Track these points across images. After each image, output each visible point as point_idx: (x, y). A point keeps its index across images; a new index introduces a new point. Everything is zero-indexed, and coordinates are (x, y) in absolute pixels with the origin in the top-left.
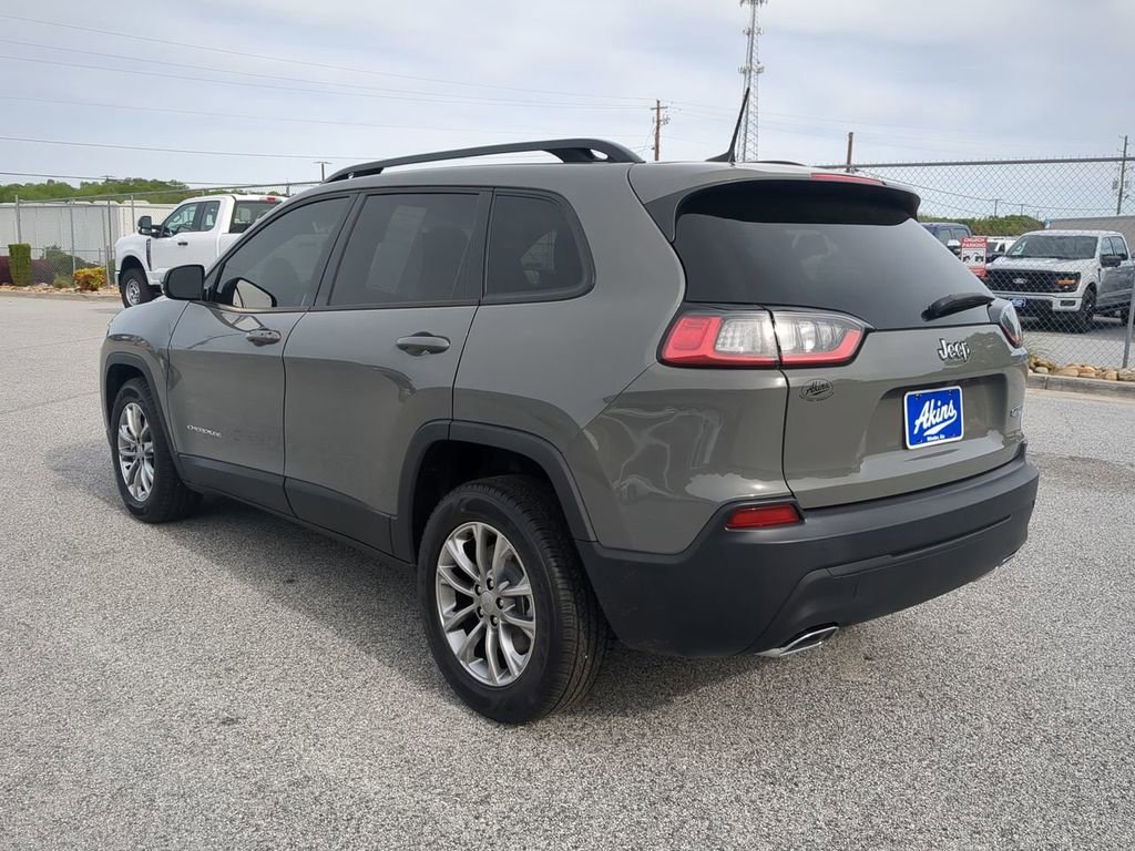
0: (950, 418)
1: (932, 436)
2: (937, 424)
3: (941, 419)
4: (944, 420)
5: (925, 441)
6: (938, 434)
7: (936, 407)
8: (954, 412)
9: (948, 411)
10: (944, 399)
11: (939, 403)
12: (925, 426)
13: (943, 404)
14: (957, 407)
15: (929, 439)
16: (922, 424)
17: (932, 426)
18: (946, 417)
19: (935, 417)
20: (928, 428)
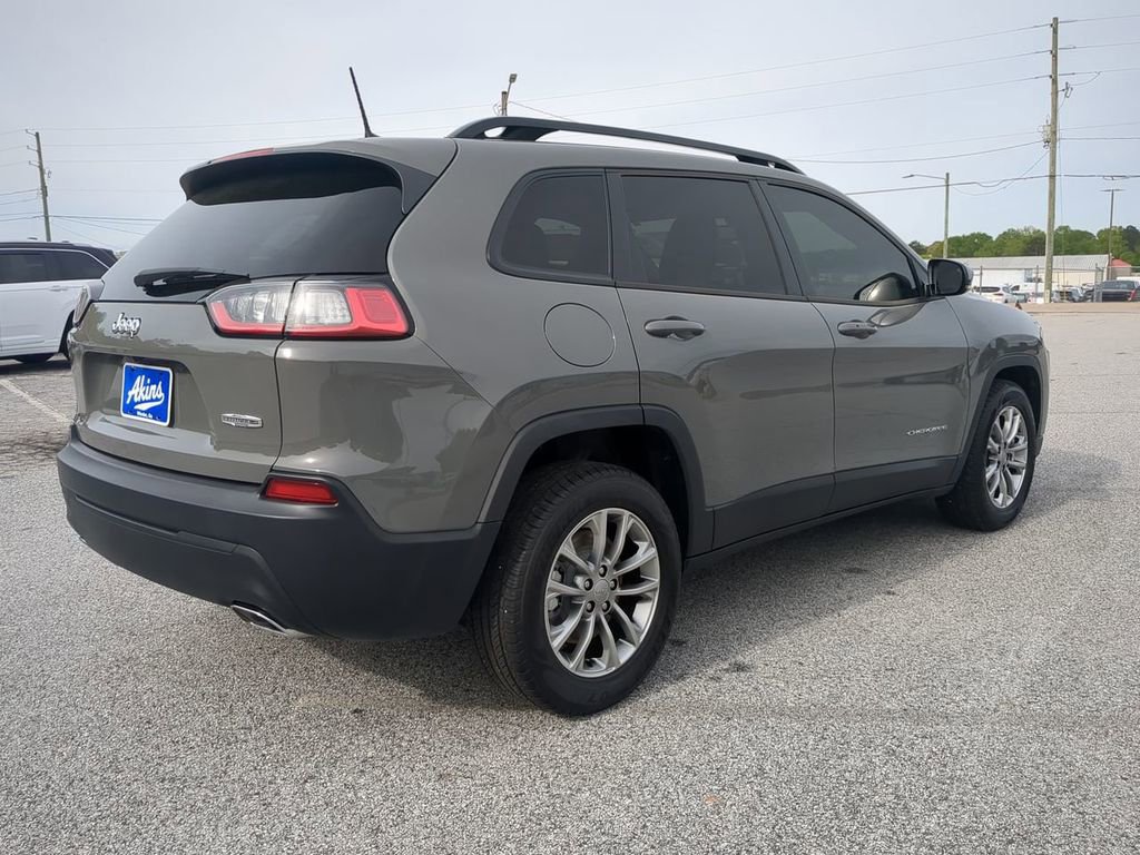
0: (157, 400)
1: (142, 412)
2: (146, 401)
3: (149, 398)
4: (152, 400)
5: (136, 414)
6: (147, 412)
7: (145, 384)
8: (161, 395)
9: (156, 391)
10: (155, 378)
11: (149, 381)
12: (136, 400)
13: (152, 383)
14: (165, 390)
15: (139, 413)
16: (133, 396)
17: (142, 402)
18: (154, 397)
19: (144, 393)
20: (138, 403)
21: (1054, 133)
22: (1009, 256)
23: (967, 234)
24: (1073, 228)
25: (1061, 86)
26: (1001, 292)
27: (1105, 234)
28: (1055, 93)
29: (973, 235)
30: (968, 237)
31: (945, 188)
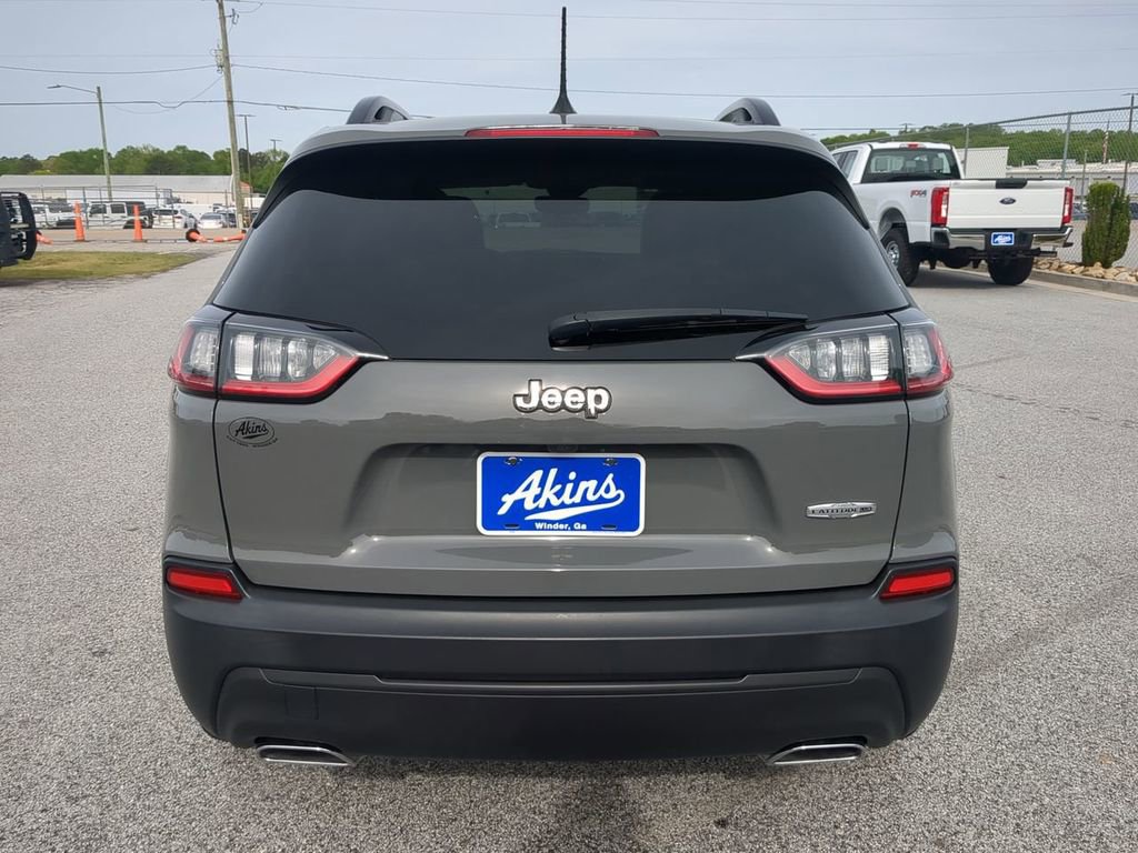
21: (227, 58)
22: (132, 174)
23: (85, 149)
24: (190, 149)
25: (228, 12)
26: (179, 215)
27: (222, 157)
28: (223, 18)
29: (91, 150)
30: (85, 153)
31: (98, 105)
